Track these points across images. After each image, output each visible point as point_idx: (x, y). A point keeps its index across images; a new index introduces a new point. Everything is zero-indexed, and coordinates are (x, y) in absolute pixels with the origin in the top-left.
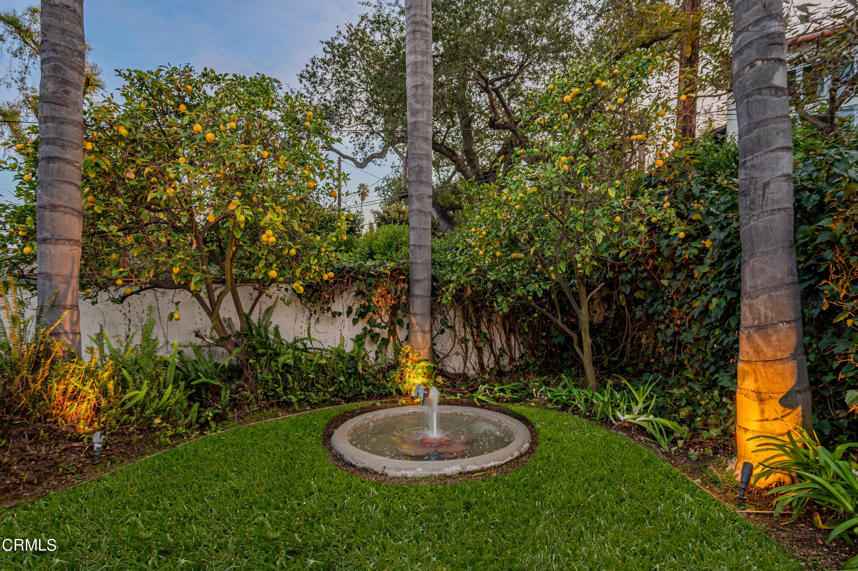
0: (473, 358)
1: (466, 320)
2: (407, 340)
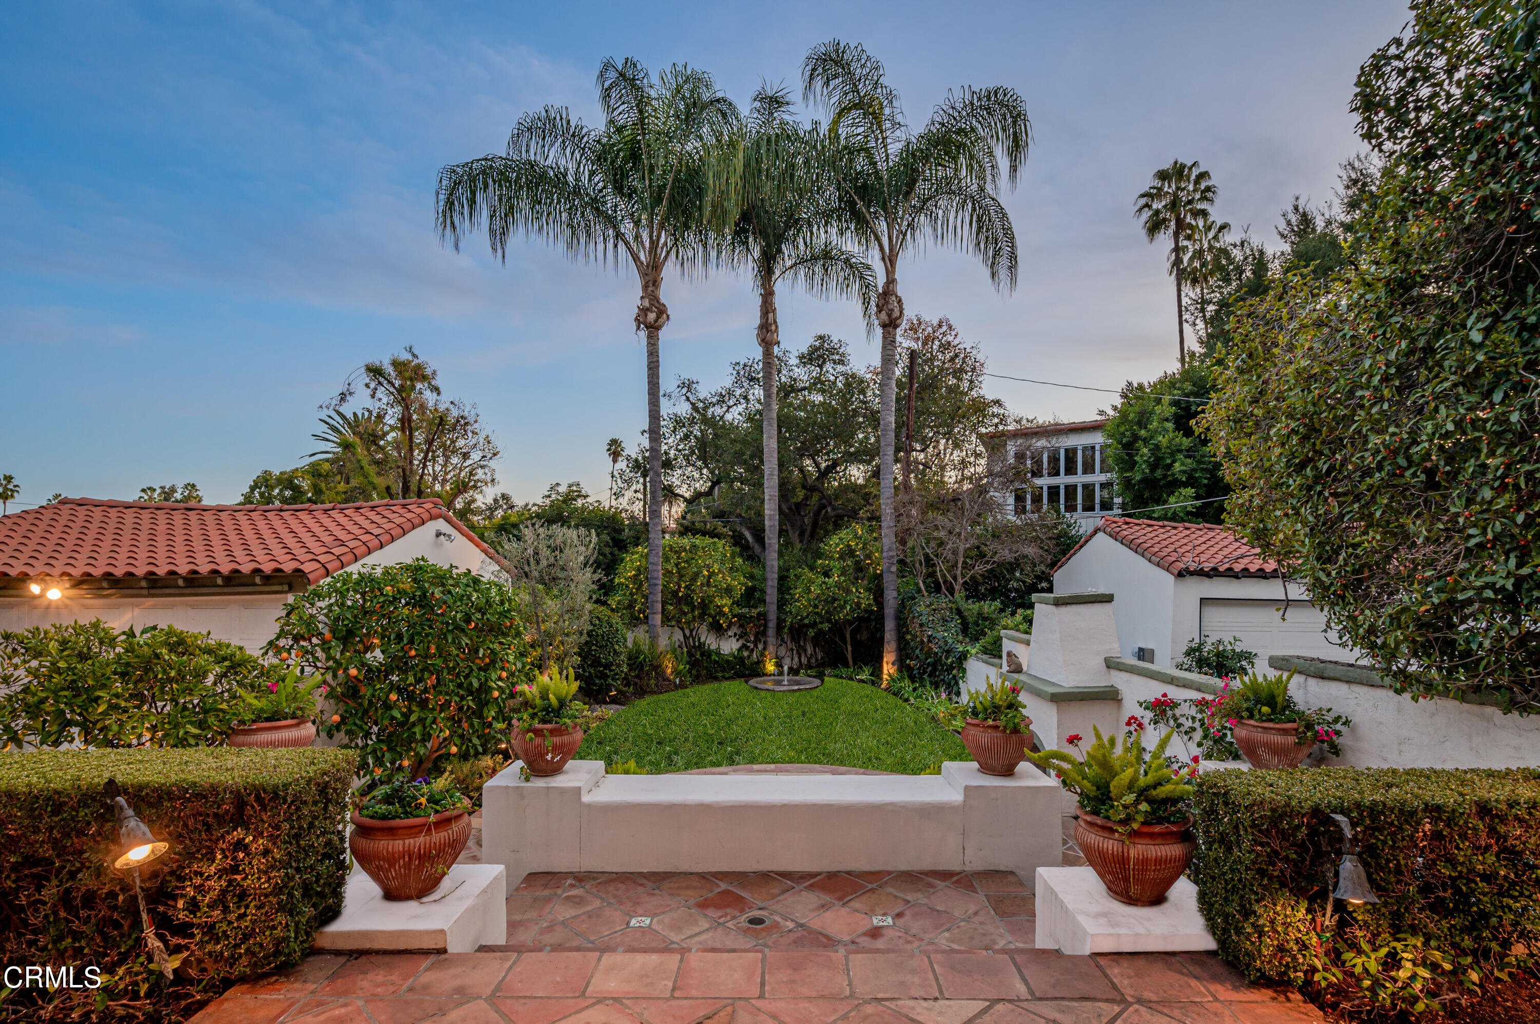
1: (793, 639)
2: (765, 649)
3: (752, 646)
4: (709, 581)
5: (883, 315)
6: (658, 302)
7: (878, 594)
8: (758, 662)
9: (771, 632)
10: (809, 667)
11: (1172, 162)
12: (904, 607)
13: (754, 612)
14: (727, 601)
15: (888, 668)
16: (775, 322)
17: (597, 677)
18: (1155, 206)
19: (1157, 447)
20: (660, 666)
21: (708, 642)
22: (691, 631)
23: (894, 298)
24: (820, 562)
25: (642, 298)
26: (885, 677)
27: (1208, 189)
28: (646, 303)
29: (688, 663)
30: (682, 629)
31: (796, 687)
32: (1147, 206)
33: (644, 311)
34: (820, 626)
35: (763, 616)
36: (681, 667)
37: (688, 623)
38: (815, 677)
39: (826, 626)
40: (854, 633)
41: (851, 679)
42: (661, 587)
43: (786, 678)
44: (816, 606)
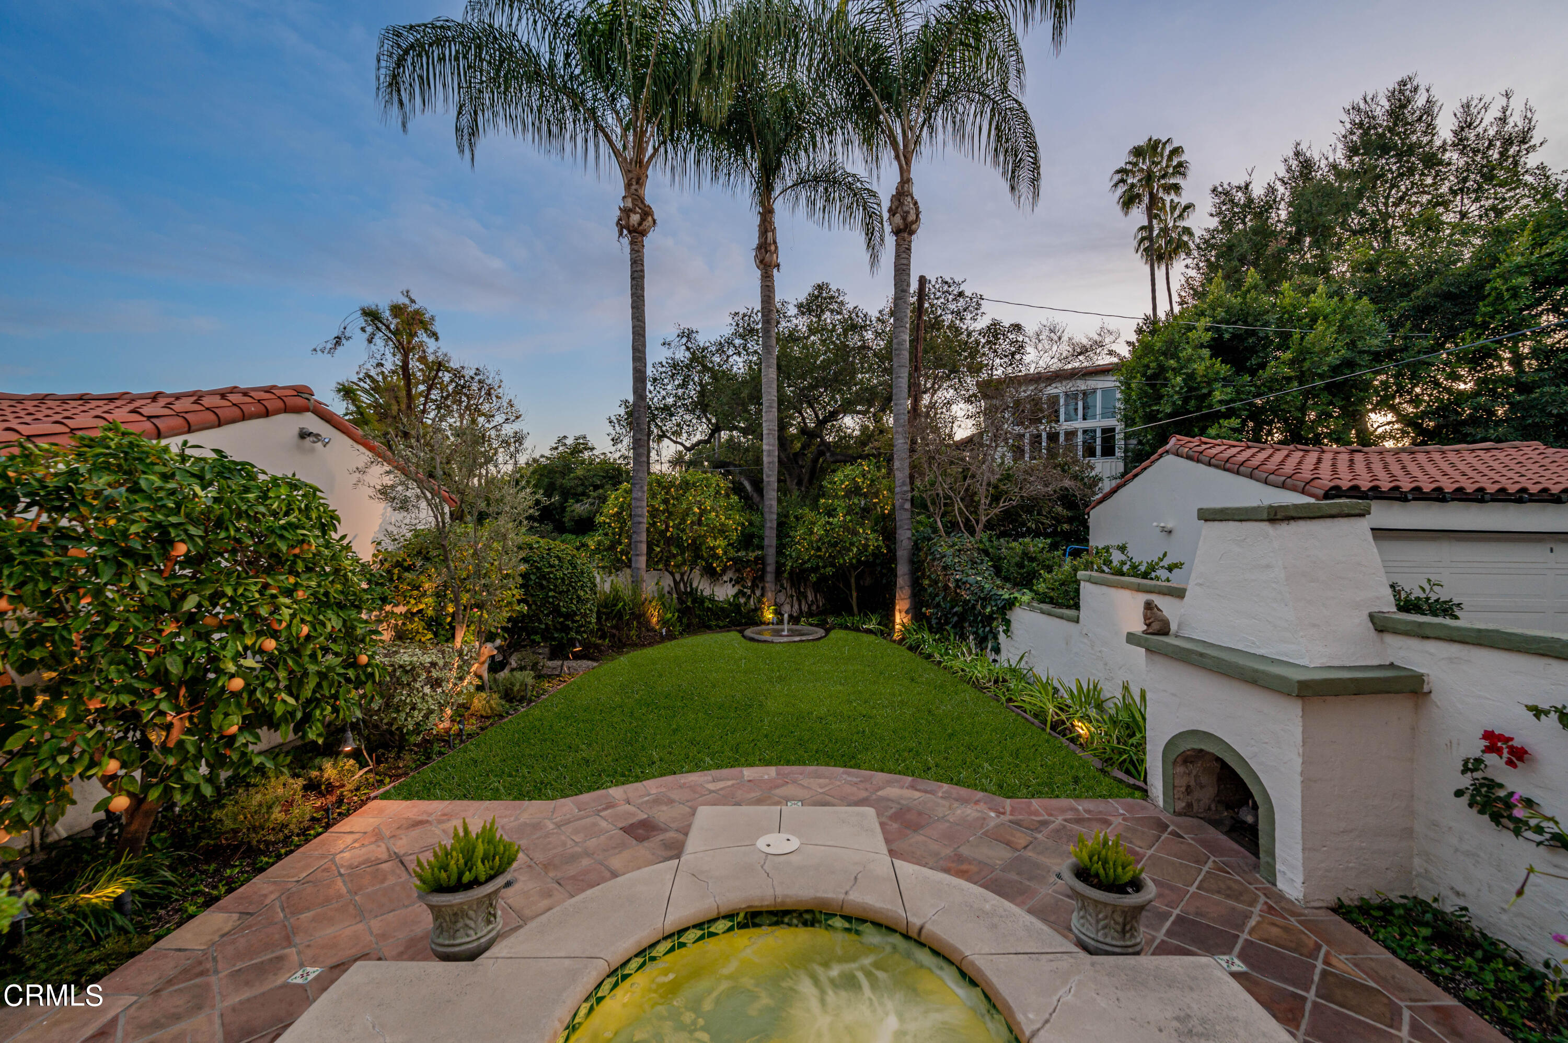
0: (796, 606)
1: (792, 585)
2: (763, 595)
3: (749, 592)
4: (700, 520)
5: (898, 219)
6: (643, 202)
7: (889, 536)
8: (756, 610)
9: (770, 577)
10: (810, 614)
11: (1146, 139)
12: (920, 550)
13: (752, 556)
14: (721, 541)
15: (901, 618)
16: (775, 242)
17: (556, 630)
18: (1130, 181)
19: (1191, 377)
20: (644, 614)
21: (701, 587)
22: (682, 575)
23: (909, 199)
24: (822, 501)
25: (624, 198)
26: (897, 627)
27: (1180, 165)
28: (629, 204)
29: (679, 611)
30: (672, 574)
31: (797, 639)
32: (1123, 181)
33: (626, 212)
34: (822, 571)
35: (761, 560)
36: (669, 615)
37: (677, 566)
38: (817, 626)
39: (829, 571)
40: (859, 577)
41: (857, 630)
42: (645, 526)
43: (786, 627)
44: (819, 549)
